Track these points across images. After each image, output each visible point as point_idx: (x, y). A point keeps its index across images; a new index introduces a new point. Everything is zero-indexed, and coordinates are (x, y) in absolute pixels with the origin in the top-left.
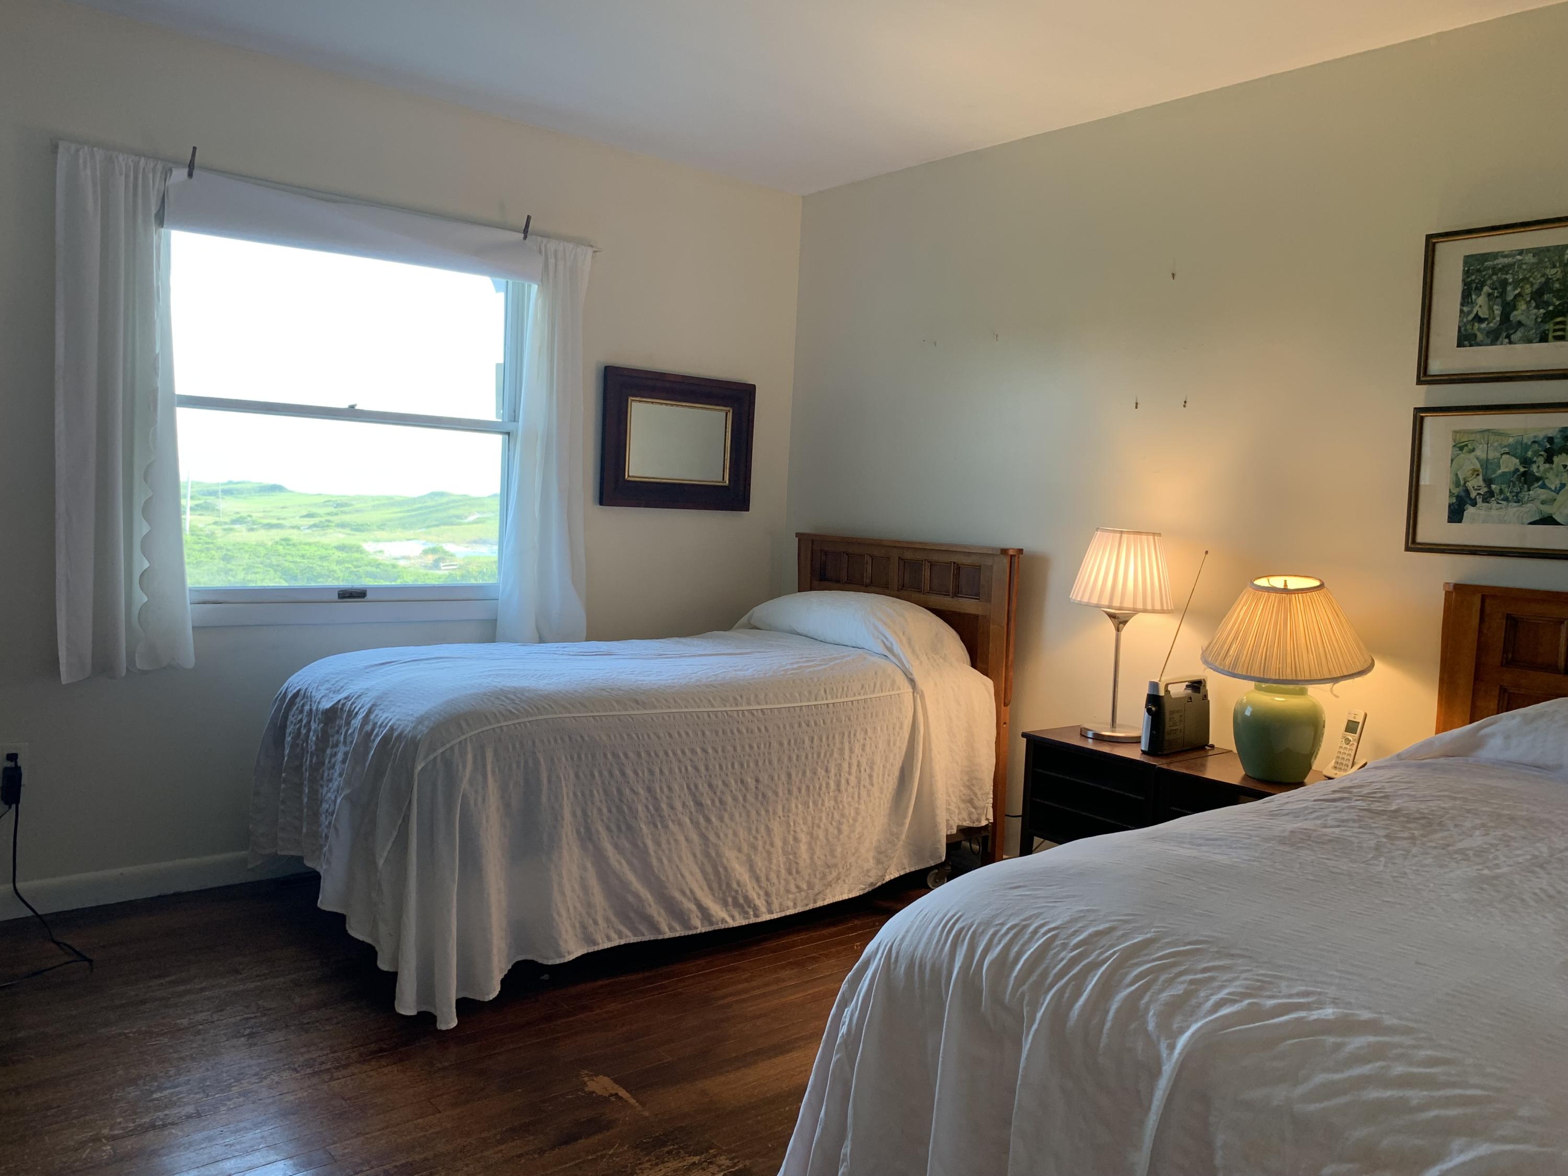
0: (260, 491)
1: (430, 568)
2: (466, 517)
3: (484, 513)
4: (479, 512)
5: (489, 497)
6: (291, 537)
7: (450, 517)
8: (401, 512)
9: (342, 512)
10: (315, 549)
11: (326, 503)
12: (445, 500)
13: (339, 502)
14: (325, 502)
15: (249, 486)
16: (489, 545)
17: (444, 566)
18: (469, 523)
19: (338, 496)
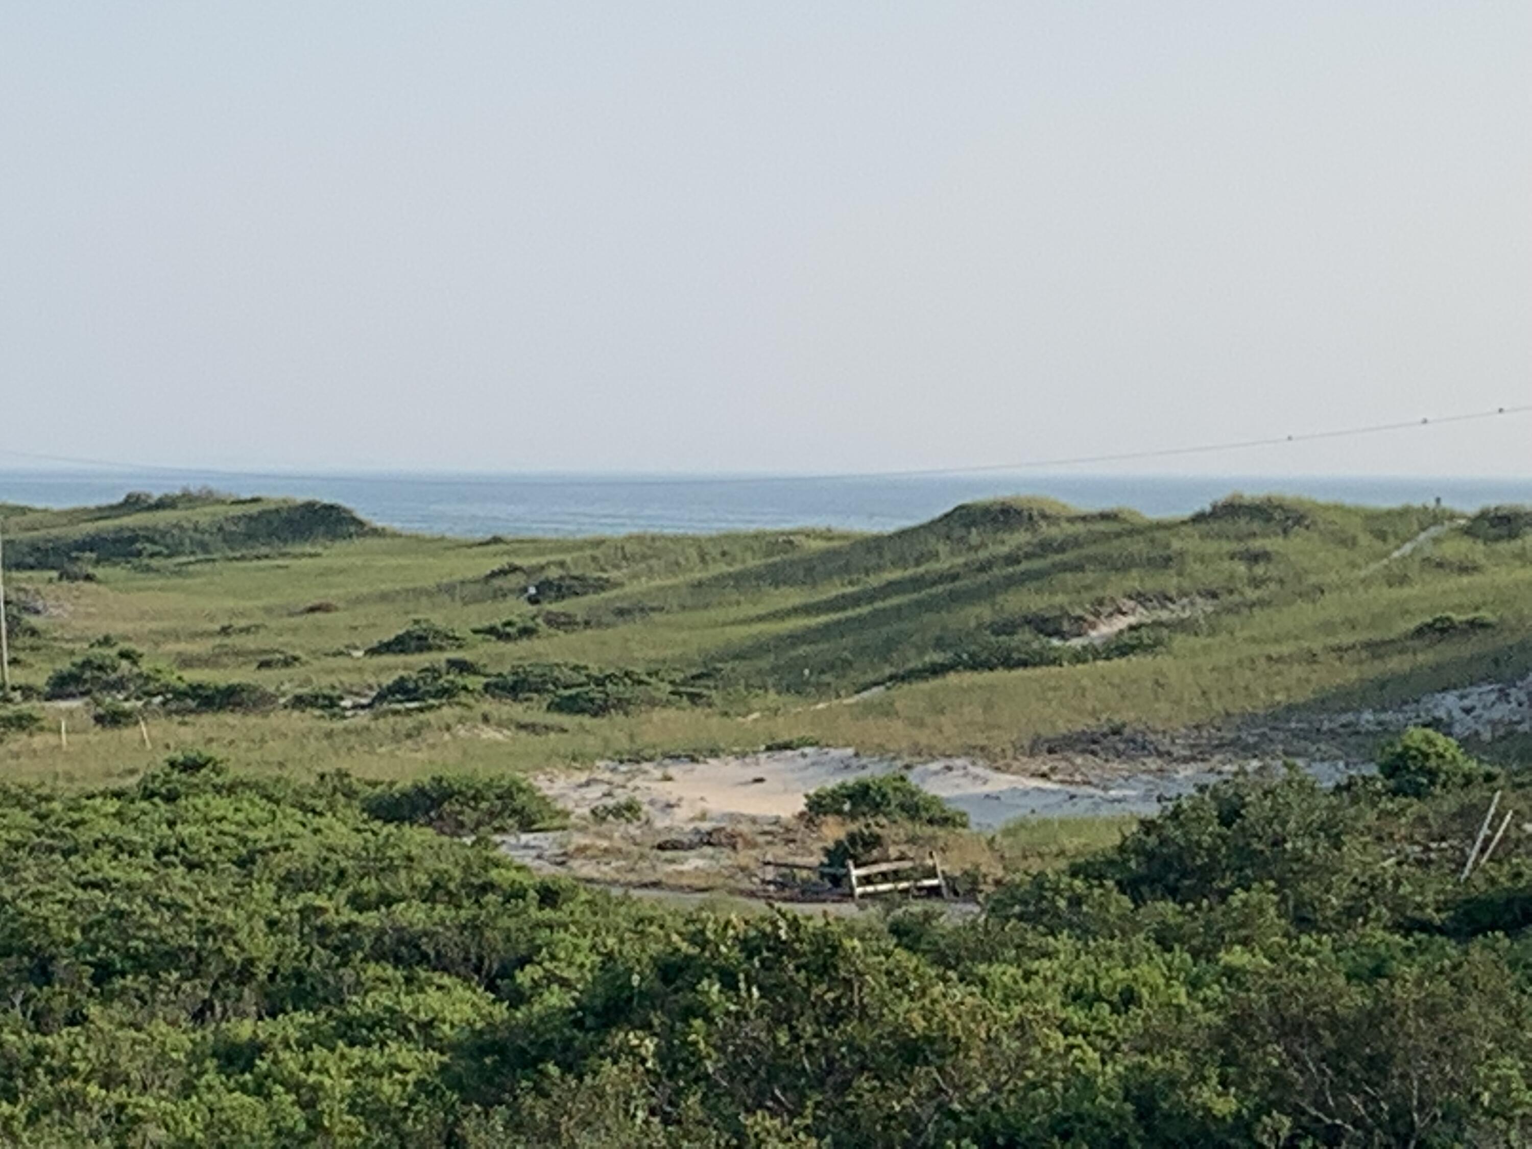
0: (250, 536)
1: (809, 894)
2: (1080, 626)
3: (1165, 599)
4: (1141, 598)
5: (1199, 518)
6: (216, 751)
7: (1007, 628)
8: (807, 610)
9: (552, 621)
10: (259, 810)
11: (497, 582)
12: (1019, 538)
13: (554, 573)
14: (494, 575)
15: (203, 516)
16: (1153, 763)
17: (867, 880)
18: (1078, 658)
19: (562, 546)
